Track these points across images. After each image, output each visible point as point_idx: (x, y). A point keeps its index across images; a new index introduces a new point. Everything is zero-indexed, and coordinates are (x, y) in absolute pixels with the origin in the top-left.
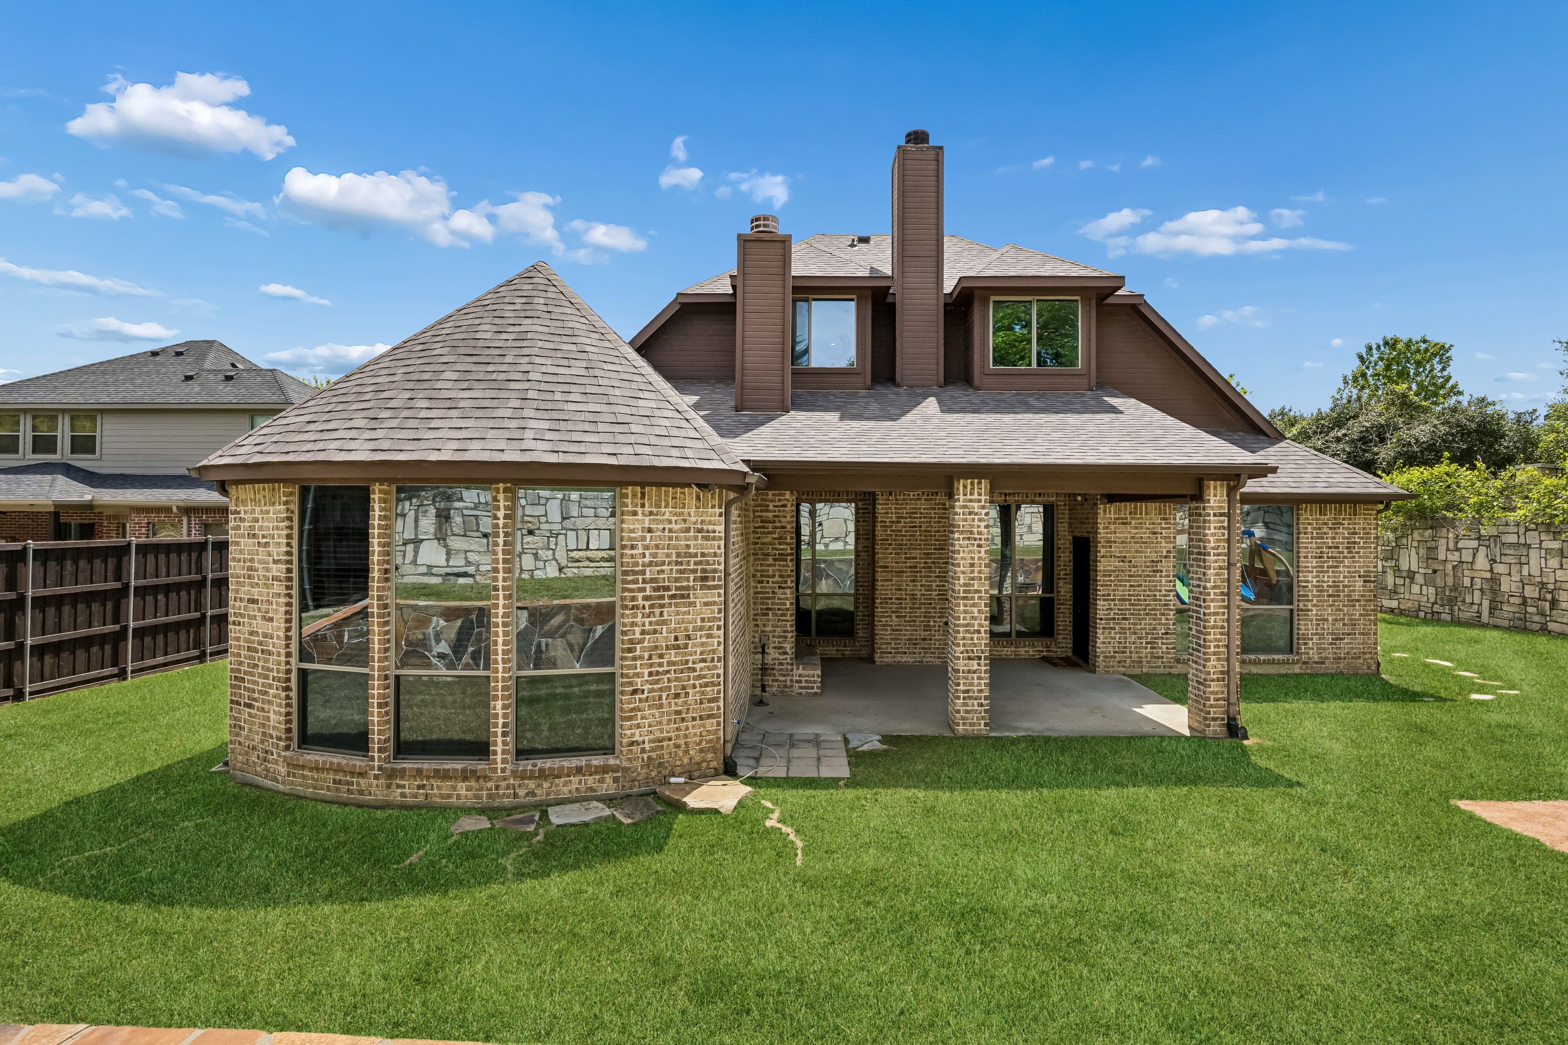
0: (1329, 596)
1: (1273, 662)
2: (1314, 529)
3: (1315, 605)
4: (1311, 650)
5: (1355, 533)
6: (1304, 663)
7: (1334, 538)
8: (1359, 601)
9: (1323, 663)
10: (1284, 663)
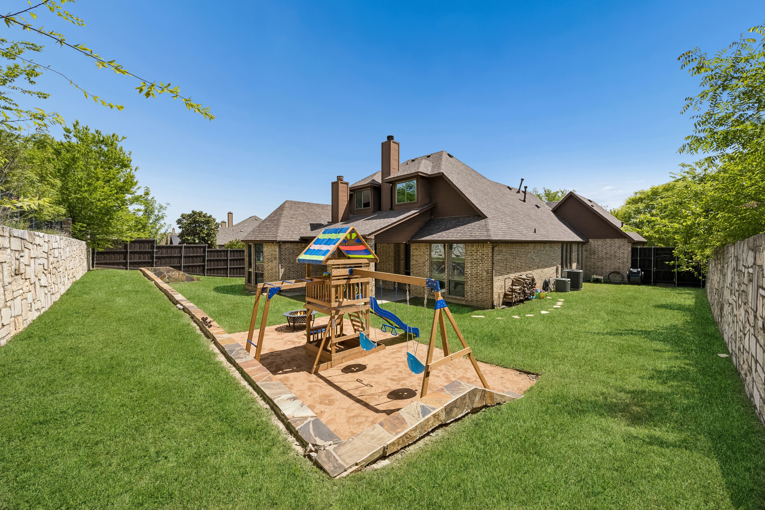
0: (474, 277)
1: (455, 299)
2: (470, 252)
3: (469, 280)
4: (468, 296)
5: (484, 254)
6: (466, 301)
7: (476, 256)
8: (485, 280)
9: (472, 302)
10: (459, 300)
